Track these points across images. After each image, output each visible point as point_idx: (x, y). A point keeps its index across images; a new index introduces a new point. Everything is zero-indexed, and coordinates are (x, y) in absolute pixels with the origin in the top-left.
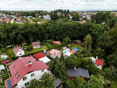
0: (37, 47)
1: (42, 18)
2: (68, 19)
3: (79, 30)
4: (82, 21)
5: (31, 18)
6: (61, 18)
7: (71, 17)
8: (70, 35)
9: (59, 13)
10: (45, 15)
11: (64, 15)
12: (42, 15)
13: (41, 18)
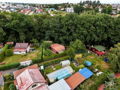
0: (20, 52)
1: (65, 10)
2: (96, 12)
3: (105, 28)
4: (116, 15)
5: (52, 10)
6: (86, 11)
7: (100, 10)
8: (85, 37)
9: (86, 5)
10: (69, 7)
11: (91, 7)
12: (66, 7)
13: (63, 10)
